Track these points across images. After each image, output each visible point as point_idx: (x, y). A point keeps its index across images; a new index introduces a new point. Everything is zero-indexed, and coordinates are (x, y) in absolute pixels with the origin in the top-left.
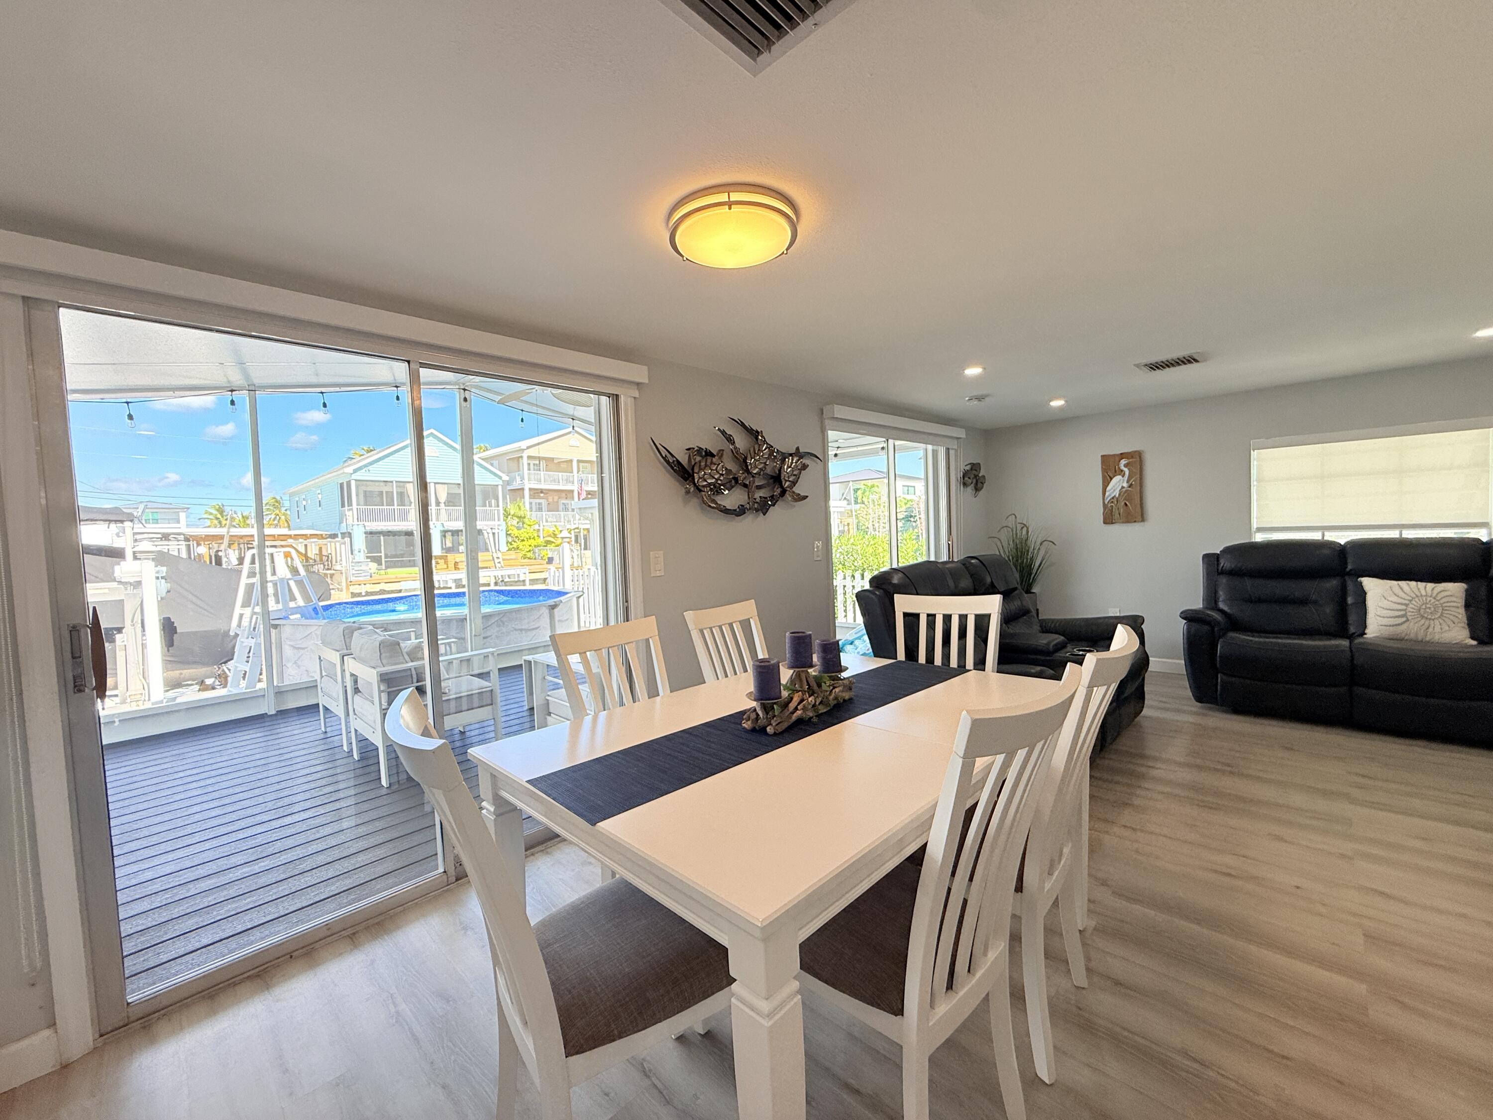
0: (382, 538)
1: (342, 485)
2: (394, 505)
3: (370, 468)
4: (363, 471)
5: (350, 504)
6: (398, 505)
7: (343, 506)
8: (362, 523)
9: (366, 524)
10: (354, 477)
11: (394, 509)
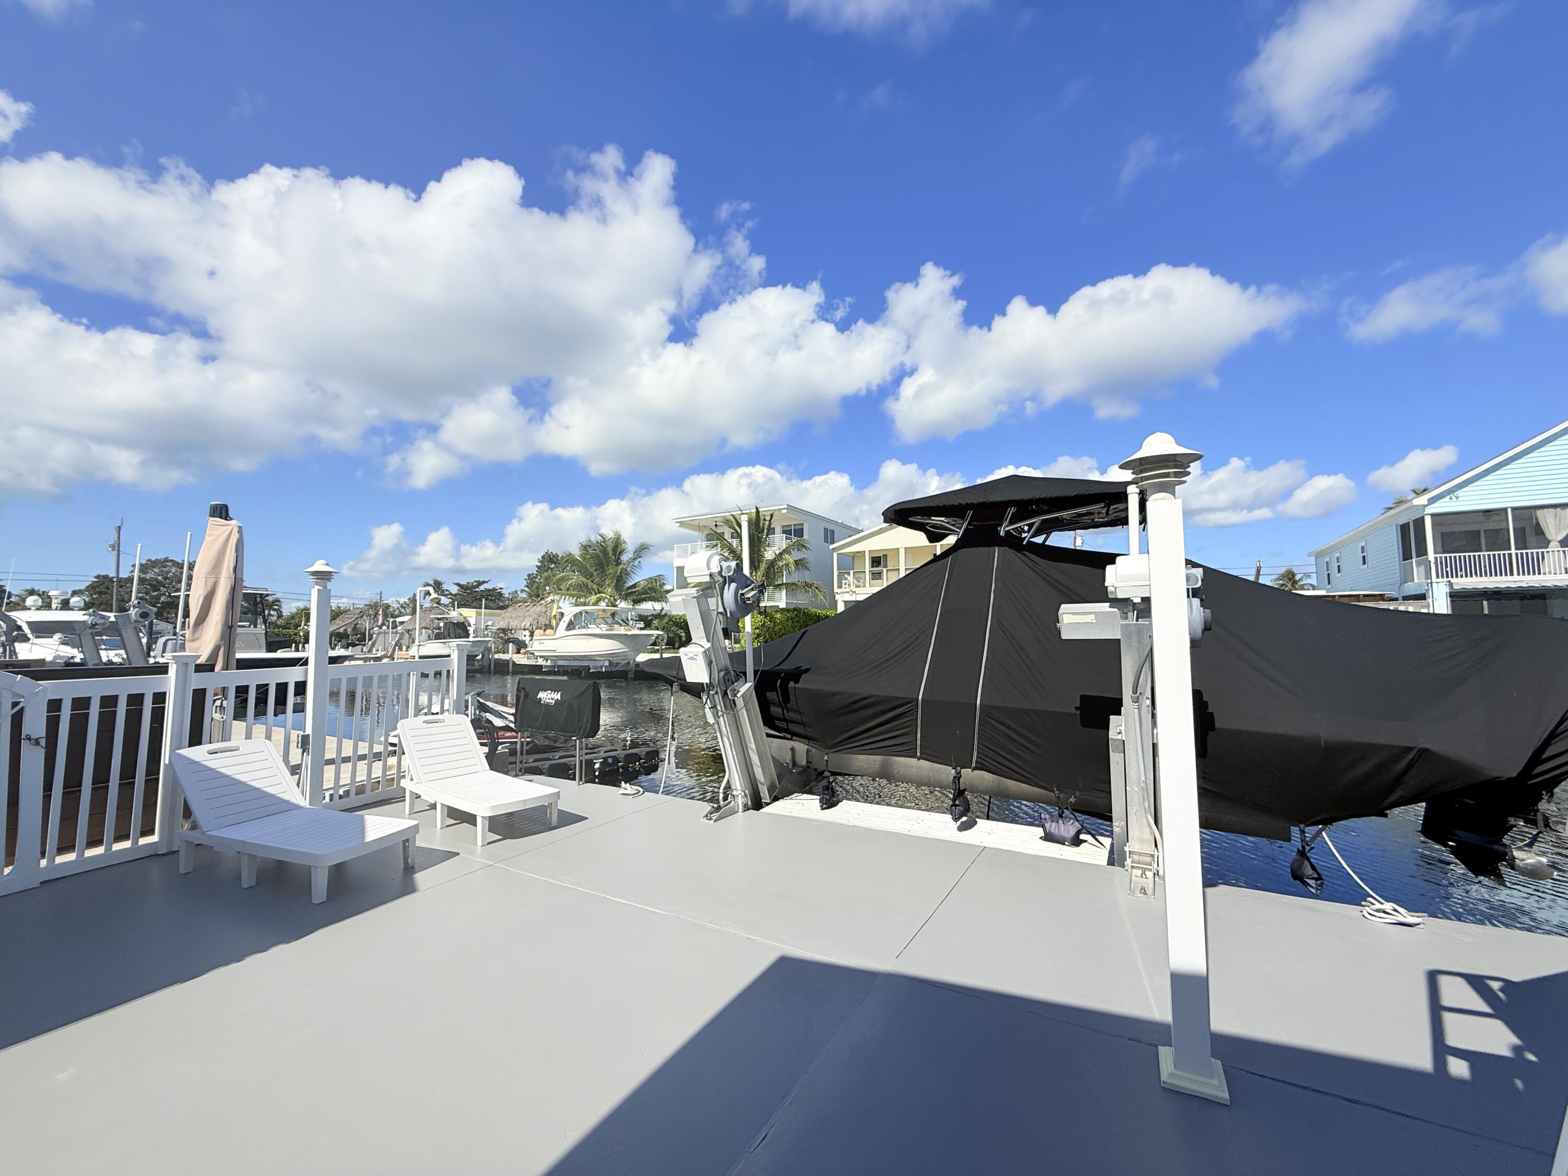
0: (1485, 603)
1: (1404, 528)
2: (1510, 549)
3: (1460, 493)
4: (1447, 499)
5: (1422, 552)
6: (1516, 549)
7: (1407, 556)
8: (1445, 579)
9: (1454, 580)
10: (1429, 510)
11: (1510, 555)
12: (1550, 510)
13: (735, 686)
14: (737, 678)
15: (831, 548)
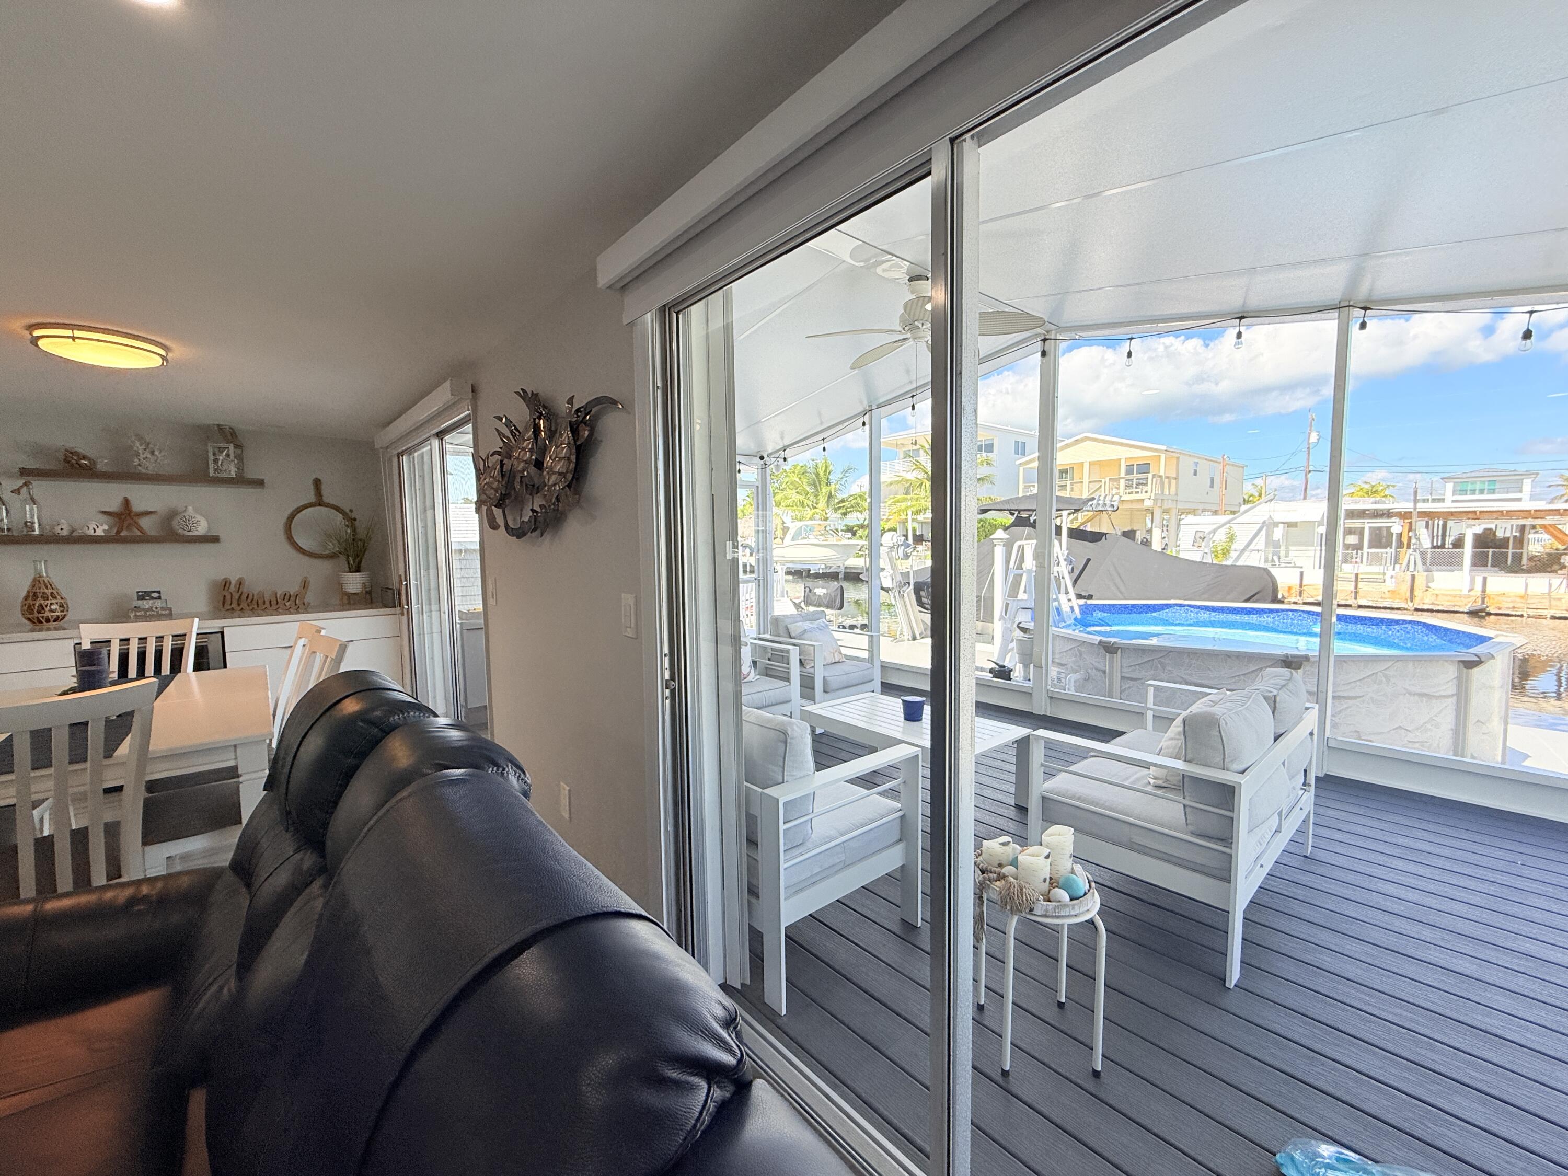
13: (905, 588)
14: (905, 585)
15: (1018, 462)
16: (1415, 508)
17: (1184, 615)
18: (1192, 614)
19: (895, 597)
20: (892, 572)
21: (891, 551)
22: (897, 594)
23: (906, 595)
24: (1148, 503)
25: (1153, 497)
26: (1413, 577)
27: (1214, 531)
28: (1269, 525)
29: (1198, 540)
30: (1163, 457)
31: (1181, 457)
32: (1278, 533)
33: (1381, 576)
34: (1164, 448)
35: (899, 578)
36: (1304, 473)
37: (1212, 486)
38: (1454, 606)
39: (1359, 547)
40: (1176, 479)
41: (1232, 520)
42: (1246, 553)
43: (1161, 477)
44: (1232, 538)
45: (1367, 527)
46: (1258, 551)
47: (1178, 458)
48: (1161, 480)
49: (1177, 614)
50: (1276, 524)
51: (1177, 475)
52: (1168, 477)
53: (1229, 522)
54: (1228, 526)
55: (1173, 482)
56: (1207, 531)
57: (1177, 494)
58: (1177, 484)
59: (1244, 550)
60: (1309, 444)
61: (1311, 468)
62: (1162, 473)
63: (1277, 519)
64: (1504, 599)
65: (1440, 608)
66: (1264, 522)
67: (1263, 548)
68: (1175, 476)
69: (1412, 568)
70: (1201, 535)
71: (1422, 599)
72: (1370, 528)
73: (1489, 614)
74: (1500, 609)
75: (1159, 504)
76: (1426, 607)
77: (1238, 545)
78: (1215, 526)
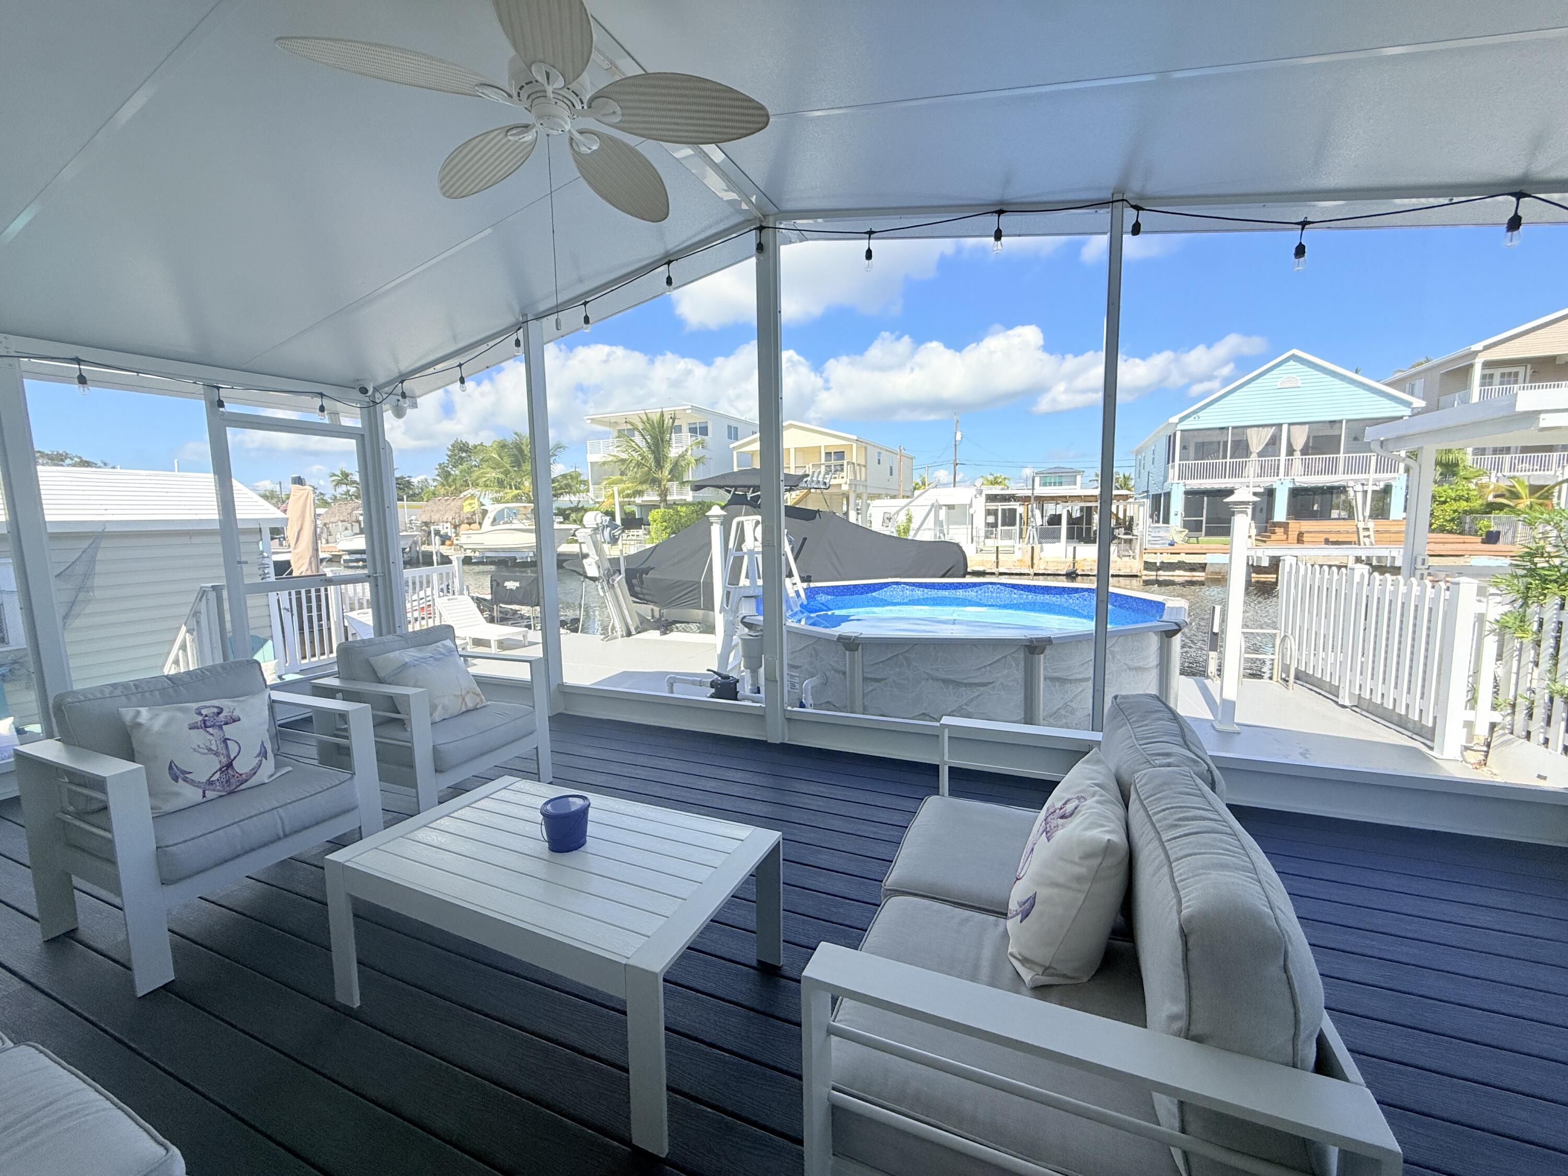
0: (1206, 498)
1: (1169, 438)
2: (1226, 458)
3: (1200, 414)
5: (1173, 461)
6: (1231, 458)
7: (1167, 461)
8: (1184, 481)
11: (1226, 462)
12: (1256, 428)
13: (614, 577)
14: (615, 573)
15: (731, 446)
16: (1033, 494)
17: (901, 593)
18: (908, 592)
19: (603, 588)
20: (597, 558)
21: (596, 534)
22: (605, 583)
23: (616, 585)
24: (845, 488)
25: (848, 482)
26: (1033, 548)
27: (898, 513)
28: (936, 507)
29: (887, 521)
30: (854, 446)
31: (868, 446)
32: (943, 513)
33: (1012, 549)
34: (855, 438)
35: (607, 565)
36: (953, 465)
37: (891, 474)
38: (1058, 570)
39: (995, 525)
40: (865, 466)
41: (910, 502)
42: (920, 532)
43: (853, 463)
44: (910, 520)
45: (1000, 508)
46: (929, 529)
47: (866, 448)
48: (854, 467)
49: (895, 593)
50: (940, 507)
51: (866, 463)
52: (859, 465)
53: (908, 505)
54: (906, 508)
55: (863, 469)
56: (892, 513)
57: (866, 480)
58: (866, 469)
59: (919, 529)
60: (956, 441)
61: (958, 462)
62: (854, 461)
63: (941, 503)
64: (1086, 563)
65: (1049, 572)
66: (933, 505)
67: (933, 528)
68: (864, 463)
69: (1031, 542)
70: (888, 516)
71: (1038, 566)
72: (1002, 509)
73: (1078, 575)
74: (1083, 571)
75: (853, 489)
76: (1041, 572)
77: (914, 525)
78: (898, 509)
